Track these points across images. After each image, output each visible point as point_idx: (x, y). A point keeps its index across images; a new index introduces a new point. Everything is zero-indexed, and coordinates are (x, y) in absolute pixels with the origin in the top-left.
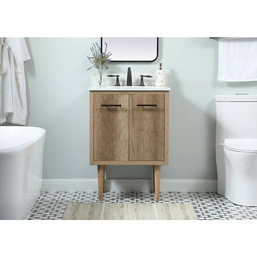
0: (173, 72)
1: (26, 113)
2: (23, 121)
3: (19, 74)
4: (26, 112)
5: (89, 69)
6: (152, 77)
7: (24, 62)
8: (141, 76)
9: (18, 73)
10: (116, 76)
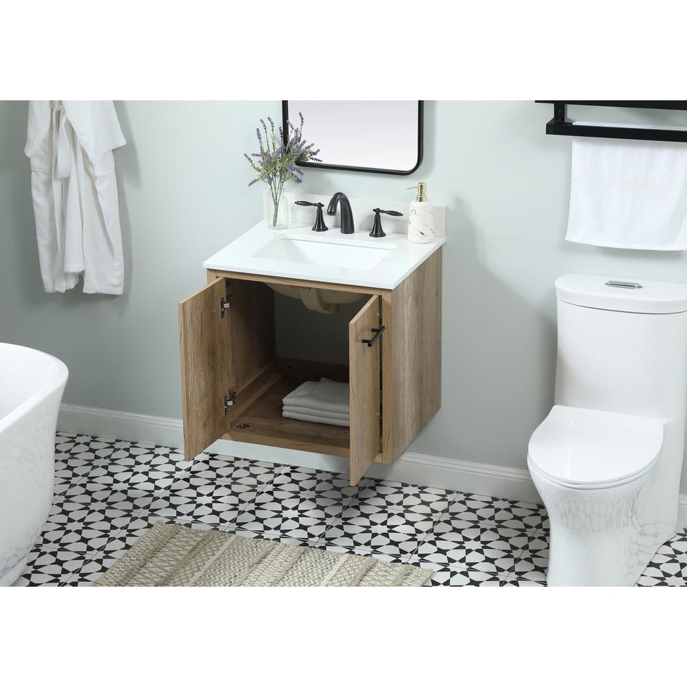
0: (459, 202)
1: (122, 269)
2: (115, 286)
3: (98, 180)
4: (120, 266)
5: (253, 182)
6: (402, 215)
7: (113, 150)
8: (374, 210)
9: (96, 178)
10: (315, 205)
